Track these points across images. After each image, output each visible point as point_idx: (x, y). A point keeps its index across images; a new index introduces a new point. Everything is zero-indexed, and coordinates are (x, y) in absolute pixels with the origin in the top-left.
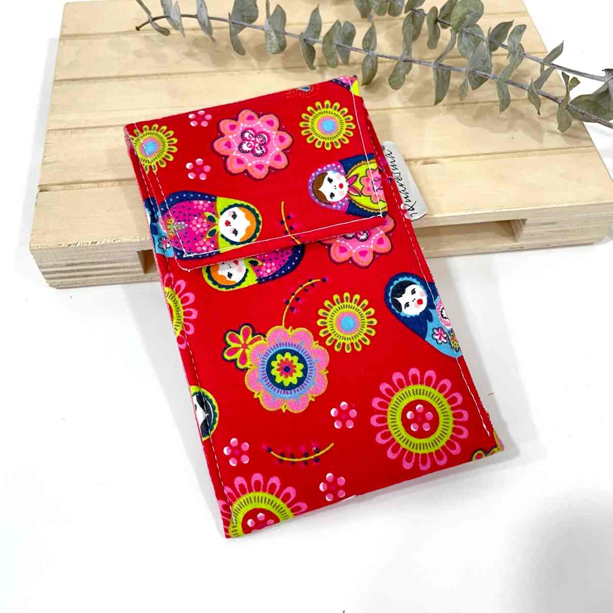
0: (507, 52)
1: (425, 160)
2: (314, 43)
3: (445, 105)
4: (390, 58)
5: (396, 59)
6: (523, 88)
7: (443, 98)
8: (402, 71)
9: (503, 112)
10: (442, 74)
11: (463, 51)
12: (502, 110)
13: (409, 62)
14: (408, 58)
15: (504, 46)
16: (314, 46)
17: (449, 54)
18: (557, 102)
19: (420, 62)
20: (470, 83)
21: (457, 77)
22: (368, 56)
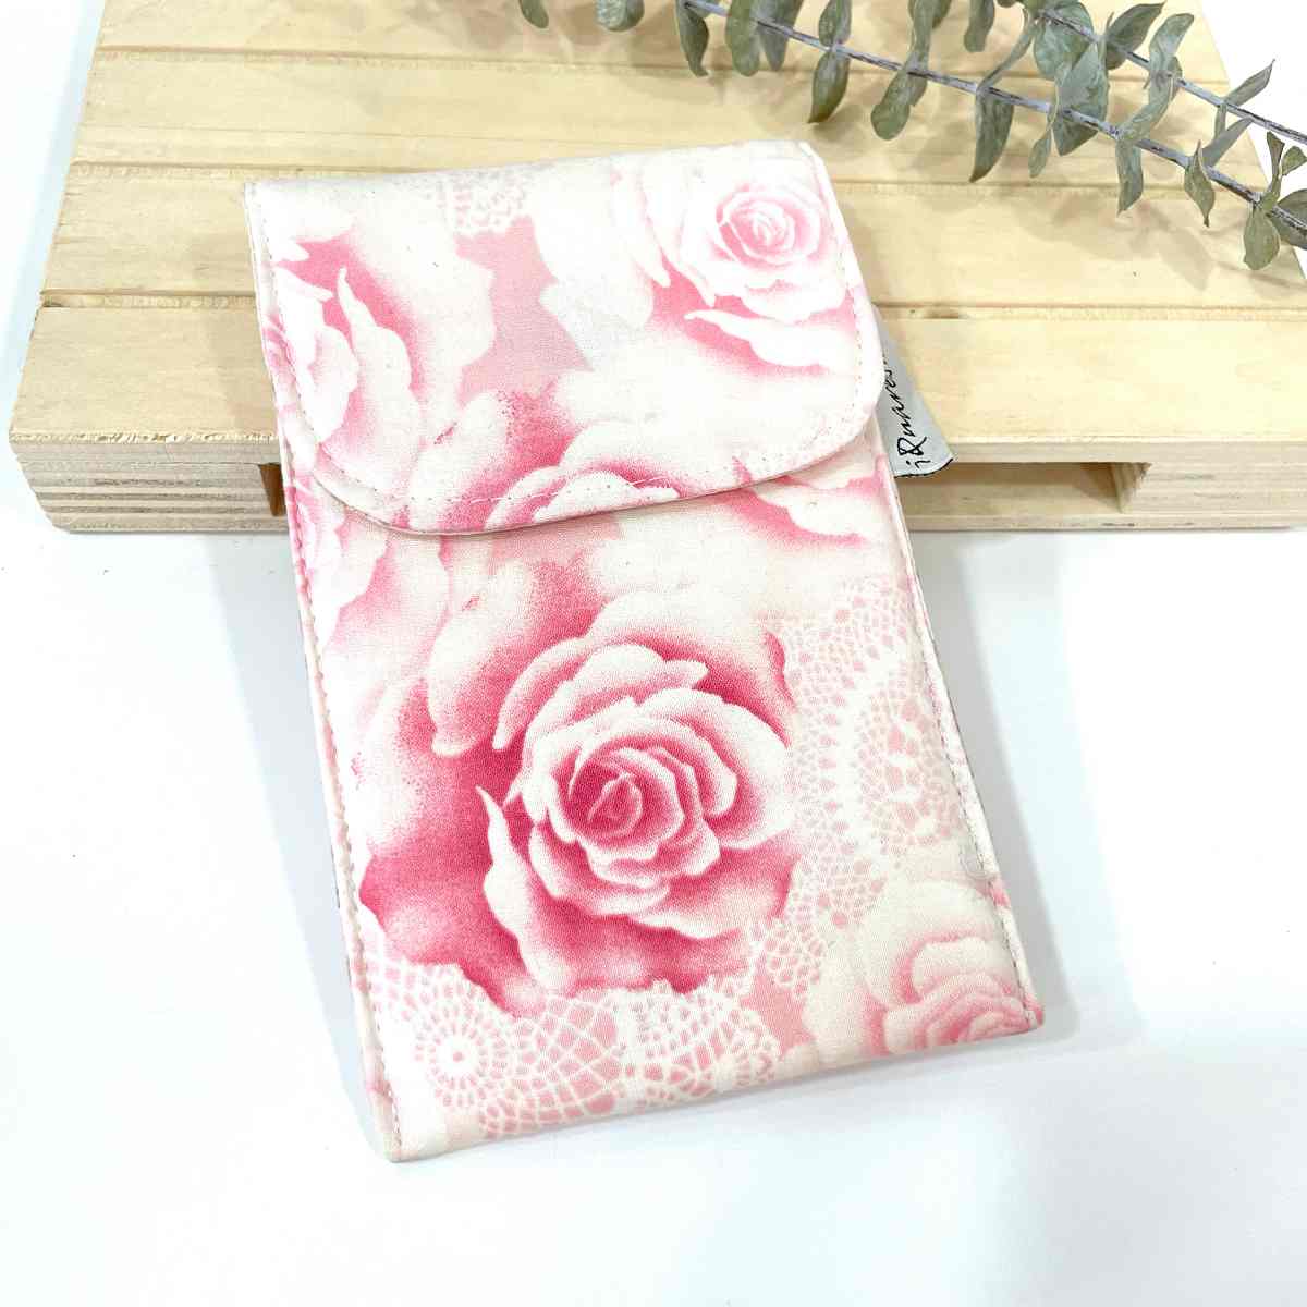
0: (1144, 73)
1: (934, 309)
2: (707, 12)
3: (991, 184)
4: (878, 63)
5: (893, 66)
6: (1175, 161)
7: (990, 168)
8: (903, 98)
9: (1123, 212)
10: (994, 112)
11: (1046, 63)
12: (1123, 206)
13: (919, 77)
14: (921, 67)
15: (1137, 59)
16: (707, 20)
17: (1014, 68)
18: (1249, 200)
19: (946, 80)
20: (1056, 136)
21: (1025, 120)
22: (828, 55)
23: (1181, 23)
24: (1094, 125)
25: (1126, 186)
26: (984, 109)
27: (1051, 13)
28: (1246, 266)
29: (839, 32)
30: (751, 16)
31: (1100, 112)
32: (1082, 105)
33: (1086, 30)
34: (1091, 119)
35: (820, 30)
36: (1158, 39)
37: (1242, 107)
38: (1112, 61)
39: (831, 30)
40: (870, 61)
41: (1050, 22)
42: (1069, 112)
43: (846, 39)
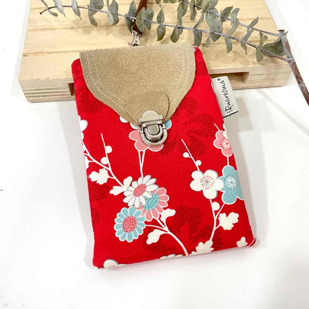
0: (230, 22)
4: (171, 26)
5: (174, 27)
6: (238, 41)
8: (177, 33)
10: (198, 34)
11: (208, 22)
13: (181, 28)
14: (180, 26)
15: (228, 19)
18: (255, 47)
20: (212, 38)
22: (160, 26)
23: (237, 10)
24: (219, 35)
25: (228, 48)
26: (195, 34)
27: (209, 11)
28: (257, 62)
29: (162, 20)
30: (142, 19)
31: (221, 32)
32: (217, 30)
33: (216, 14)
34: (218, 34)
35: (157, 21)
36: (232, 14)
37: (253, 27)
38: (223, 20)
39: (159, 20)
40: (169, 26)
41: (209, 13)
42: (213, 33)
43: (164, 22)
